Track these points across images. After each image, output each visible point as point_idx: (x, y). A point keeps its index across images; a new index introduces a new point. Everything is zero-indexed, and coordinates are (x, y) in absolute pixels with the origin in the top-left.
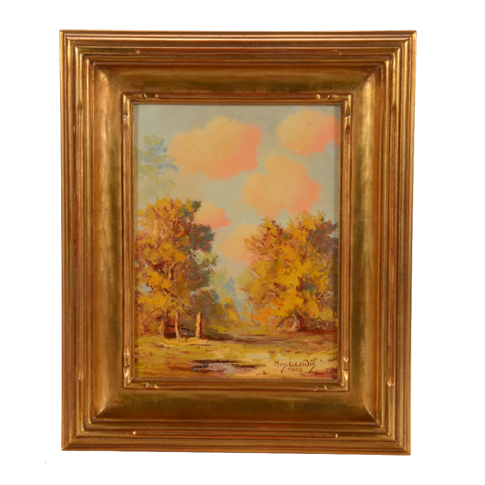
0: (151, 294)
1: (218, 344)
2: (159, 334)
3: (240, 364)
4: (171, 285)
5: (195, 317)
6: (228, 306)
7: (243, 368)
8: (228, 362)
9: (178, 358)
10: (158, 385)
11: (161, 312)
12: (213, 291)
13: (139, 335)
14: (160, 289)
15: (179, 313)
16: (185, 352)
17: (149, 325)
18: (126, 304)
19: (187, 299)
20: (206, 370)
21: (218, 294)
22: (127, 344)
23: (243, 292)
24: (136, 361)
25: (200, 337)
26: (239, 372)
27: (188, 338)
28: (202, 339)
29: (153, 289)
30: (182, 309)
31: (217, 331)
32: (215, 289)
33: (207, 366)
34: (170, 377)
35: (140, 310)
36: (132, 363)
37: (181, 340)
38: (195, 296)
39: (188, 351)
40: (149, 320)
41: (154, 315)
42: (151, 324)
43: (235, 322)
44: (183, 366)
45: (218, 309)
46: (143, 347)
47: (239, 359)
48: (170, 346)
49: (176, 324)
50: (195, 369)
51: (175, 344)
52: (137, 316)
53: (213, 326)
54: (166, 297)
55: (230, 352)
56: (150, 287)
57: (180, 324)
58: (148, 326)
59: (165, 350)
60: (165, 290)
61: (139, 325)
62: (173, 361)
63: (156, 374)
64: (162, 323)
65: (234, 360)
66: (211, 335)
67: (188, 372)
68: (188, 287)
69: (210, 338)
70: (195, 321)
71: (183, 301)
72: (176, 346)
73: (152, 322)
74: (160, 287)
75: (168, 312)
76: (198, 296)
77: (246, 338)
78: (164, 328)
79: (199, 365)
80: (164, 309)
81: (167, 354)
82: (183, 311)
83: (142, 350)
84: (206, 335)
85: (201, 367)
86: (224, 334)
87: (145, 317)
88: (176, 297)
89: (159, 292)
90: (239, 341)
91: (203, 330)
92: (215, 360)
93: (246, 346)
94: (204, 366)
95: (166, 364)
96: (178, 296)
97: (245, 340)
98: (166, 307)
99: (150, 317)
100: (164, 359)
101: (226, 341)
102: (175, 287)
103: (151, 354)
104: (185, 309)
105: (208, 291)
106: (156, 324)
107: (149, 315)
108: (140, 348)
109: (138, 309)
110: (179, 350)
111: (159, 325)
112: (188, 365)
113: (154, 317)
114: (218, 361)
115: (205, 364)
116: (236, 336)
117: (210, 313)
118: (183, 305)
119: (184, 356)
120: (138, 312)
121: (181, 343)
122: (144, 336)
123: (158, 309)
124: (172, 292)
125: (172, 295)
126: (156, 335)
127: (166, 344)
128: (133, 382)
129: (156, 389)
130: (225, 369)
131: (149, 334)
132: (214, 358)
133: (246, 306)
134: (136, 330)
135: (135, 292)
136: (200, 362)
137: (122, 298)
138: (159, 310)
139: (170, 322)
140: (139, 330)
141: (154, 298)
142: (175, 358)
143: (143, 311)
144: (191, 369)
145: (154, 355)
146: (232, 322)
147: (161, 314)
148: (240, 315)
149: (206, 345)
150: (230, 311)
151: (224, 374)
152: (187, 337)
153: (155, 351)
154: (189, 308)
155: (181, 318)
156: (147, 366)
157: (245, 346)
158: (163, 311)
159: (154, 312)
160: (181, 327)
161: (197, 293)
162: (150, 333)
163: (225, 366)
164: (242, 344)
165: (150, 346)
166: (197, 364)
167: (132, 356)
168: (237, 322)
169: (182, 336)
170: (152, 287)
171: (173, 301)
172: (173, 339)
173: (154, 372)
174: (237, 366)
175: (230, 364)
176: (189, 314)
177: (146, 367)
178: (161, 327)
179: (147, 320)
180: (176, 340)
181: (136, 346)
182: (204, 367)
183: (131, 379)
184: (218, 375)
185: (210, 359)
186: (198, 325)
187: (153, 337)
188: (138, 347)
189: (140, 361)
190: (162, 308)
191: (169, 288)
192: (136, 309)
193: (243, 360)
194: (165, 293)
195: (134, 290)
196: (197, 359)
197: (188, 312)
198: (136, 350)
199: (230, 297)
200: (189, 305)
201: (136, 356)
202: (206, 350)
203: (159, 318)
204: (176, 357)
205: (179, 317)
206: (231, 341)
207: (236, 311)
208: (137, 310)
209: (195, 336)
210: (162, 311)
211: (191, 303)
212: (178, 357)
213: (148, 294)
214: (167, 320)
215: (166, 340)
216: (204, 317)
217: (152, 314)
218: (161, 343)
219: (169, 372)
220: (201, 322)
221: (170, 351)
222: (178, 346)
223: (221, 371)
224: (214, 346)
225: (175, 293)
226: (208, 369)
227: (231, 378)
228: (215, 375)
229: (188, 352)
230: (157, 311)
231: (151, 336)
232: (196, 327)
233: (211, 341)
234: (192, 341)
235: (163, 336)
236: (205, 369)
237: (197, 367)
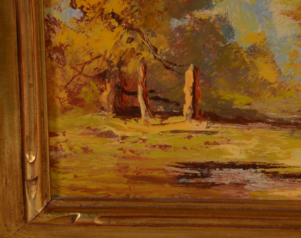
0: (82, 24)
1: (233, 130)
2: (103, 109)
3: (282, 171)
4: (126, 5)
5: (181, 75)
6: (254, 51)
7: (287, 180)
8: (254, 166)
9: (146, 159)
10: (101, 218)
11: (105, 63)
12: (221, 19)
13: (59, 112)
14: (102, 14)
15: (145, 67)
16: (160, 146)
17: (80, 89)
18: (24, 48)
19: (162, 37)
20: (207, 183)
21: (234, 25)
22: (30, 132)
23: (289, 21)
24: (53, 163)
25: (194, 117)
26: (278, 187)
27: (166, 118)
28: (198, 119)
29: (85, 13)
30: (152, 56)
31: (230, 102)
32: (227, 14)
33: (208, 176)
34: (129, 195)
35: (57, 58)
36: (43, 171)
37: (152, 121)
38: (180, 29)
39: (168, 144)
40: (78, 80)
41: (90, 69)
42: (84, 89)
43: (270, 84)
44: (155, 174)
45: (233, 57)
46: (67, 136)
47: (280, 162)
48: (127, 134)
49: (140, 89)
50: (182, 180)
51: (138, 130)
52: (51, 71)
53: (221, 92)
54: (116, 30)
55: (258, 146)
56: (78, 10)
57: (148, 89)
58: (78, 93)
59: (117, 143)
60: (113, 17)
61: (58, 90)
62: (133, 165)
63: (98, 190)
64: (108, 86)
65: (268, 162)
66: (218, 111)
67: (167, 185)
68: (166, 9)
69: (214, 118)
70: (182, 83)
71: (153, 41)
72: (140, 134)
73: (86, 84)
74: (103, 9)
75: (122, 63)
76: (188, 28)
77: (296, 119)
78: (112, 97)
79: (190, 172)
80: (113, 57)
81: (121, 149)
82: (153, 62)
83: (66, 141)
84: (206, 112)
85: (195, 176)
86: (246, 110)
87: (71, 73)
88: (139, 31)
89: (99, 20)
90: (279, 124)
91: (200, 101)
92: (226, 162)
93: (296, 135)
94: (202, 174)
95: (120, 171)
96: (142, 29)
97: (292, 121)
98: (117, 53)
99: (80, 73)
100: (116, 160)
101: (250, 125)
102: (135, 9)
103: (86, 150)
104: (159, 57)
105: (210, 18)
106: (95, 88)
107: (79, 68)
108: (61, 138)
109: (54, 57)
110: (147, 143)
111: (102, 91)
112: (166, 172)
113: (91, 75)
114: (232, 165)
115: (205, 171)
116: (273, 114)
117: (215, 67)
118: (156, 50)
119: (157, 154)
120: (54, 63)
121: (151, 128)
122: (68, 112)
123: (98, 57)
124: (130, 21)
125: (130, 28)
126: (96, 112)
127: (118, 129)
128: (48, 209)
129: (98, 225)
130: (248, 181)
131: (81, 109)
132: (223, 159)
133: (295, 51)
134: (51, 100)
135: (46, 20)
136: (194, 166)
137: (14, 34)
138: (101, 59)
139: (126, 85)
140: (57, 101)
141: (90, 34)
142: (139, 158)
143: (64, 61)
144: (175, 181)
145: (91, 151)
146: (265, 83)
147: (106, 68)
148: (282, 70)
149: (206, 133)
150: (259, 62)
151: (247, 190)
152: (165, 115)
153: (93, 143)
154: (167, 54)
155: (149, 75)
156: (78, 175)
157: (291, 134)
158: (109, 62)
159: (90, 62)
160: (150, 95)
161: (186, 22)
162: (82, 106)
163: (247, 175)
164: (286, 131)
165: (82, 134)
166: (188, 171)
167: (43, 157)
168: (275, 86)
169: (153, 114)
170: (85, 9)
171: (133, 40)
172: (133, 120)
173: (93, 186)
174: (275, 175)
175: (259, 170)
176: (167, 68)
177: (76, 176)
178: (105, 94)
179: (75, 80)
180: (141, 121)
181: (53, 134)
182: (203, 176)
183: (43, 203)
184: (233, 193)
185: (215, 160)
186: (187, 90)
187: (88, 116)
188: (57, 135)
189: (63, 163)
190: (108, 55)
191: (122, 13)
192: (50, 56)
193: (287, 163)
194: (115, 23)
195: (43, 17)
196: (187, 161)
197: (167, 64)
198: (53, 141)
199: (260, 30)
200: (167, 50)
201: (53, 153)
202: (207, 143)
203: (102, 76)
204: (141, 156)
205: (145, 73)
206: (261, 124)
207: (274, 62)
208: (52, 59)
209: (181, 114)
210: (107, 61)
211: (171, 45)
212: (145, 155)
213: (74, 26)
214: (118, 80)
215: (119, 122)
216: (202, 74)
217: (86, 67)
218: (108, 128)
219: (127, 186)
220: (194, 84)
221: (127, 145)
222: (144, 133)
223: (238, 185)
224: (225, 135)
225: (138, 24)
226: (210, 180)
227: (261, 198)
228: (225, 192)
229: (166, 146)
230: (96, 60)
231: (84, 114)
232: (183, 96)
233: (216, 125)
234: (175, 123)
235: (110, 114)
236: (203, 181)
237: (187, 176)
